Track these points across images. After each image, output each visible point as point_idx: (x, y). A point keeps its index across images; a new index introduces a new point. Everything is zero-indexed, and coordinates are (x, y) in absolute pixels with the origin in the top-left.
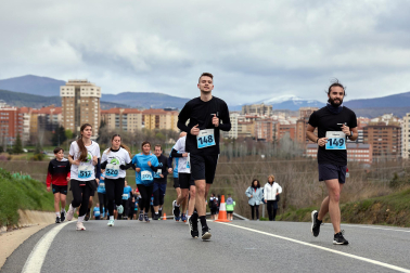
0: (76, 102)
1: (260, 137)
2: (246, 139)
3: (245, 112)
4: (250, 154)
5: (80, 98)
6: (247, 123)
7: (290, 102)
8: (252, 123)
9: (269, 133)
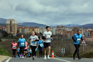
0: (10, 25)
1: (62, 35)
2: (58, 35)
3: (57, 28)
4: (59, 39)
5: (12, 24)
6: (58, 31)
7: (70, 25)
8: (59, 31)
9: (64, 33)
